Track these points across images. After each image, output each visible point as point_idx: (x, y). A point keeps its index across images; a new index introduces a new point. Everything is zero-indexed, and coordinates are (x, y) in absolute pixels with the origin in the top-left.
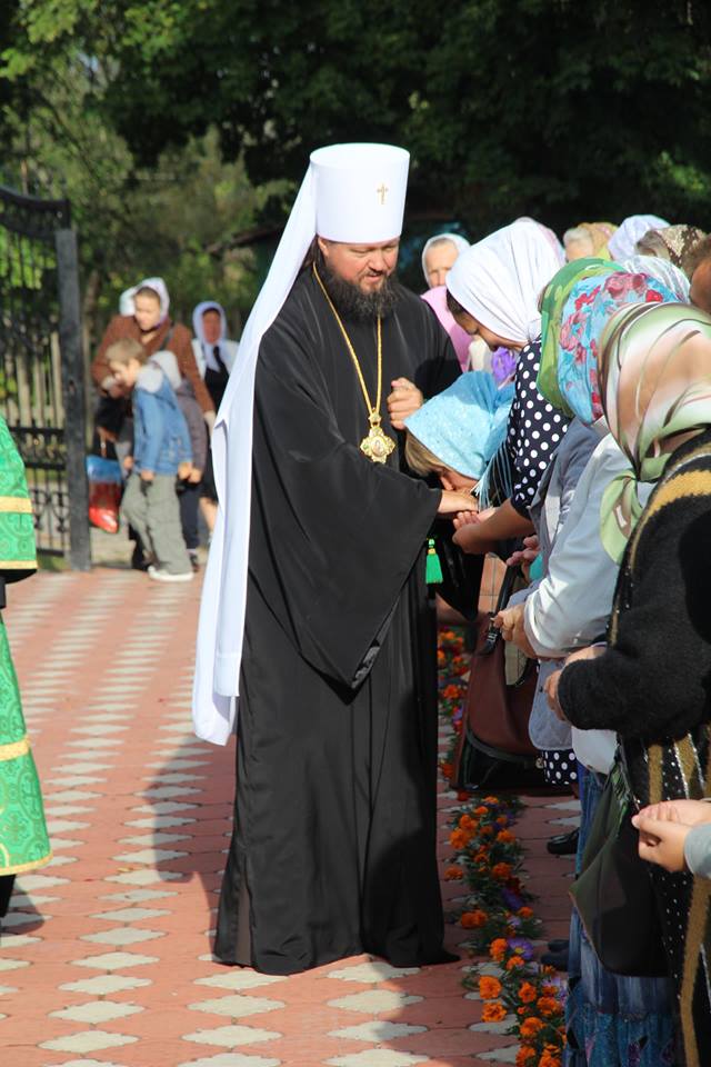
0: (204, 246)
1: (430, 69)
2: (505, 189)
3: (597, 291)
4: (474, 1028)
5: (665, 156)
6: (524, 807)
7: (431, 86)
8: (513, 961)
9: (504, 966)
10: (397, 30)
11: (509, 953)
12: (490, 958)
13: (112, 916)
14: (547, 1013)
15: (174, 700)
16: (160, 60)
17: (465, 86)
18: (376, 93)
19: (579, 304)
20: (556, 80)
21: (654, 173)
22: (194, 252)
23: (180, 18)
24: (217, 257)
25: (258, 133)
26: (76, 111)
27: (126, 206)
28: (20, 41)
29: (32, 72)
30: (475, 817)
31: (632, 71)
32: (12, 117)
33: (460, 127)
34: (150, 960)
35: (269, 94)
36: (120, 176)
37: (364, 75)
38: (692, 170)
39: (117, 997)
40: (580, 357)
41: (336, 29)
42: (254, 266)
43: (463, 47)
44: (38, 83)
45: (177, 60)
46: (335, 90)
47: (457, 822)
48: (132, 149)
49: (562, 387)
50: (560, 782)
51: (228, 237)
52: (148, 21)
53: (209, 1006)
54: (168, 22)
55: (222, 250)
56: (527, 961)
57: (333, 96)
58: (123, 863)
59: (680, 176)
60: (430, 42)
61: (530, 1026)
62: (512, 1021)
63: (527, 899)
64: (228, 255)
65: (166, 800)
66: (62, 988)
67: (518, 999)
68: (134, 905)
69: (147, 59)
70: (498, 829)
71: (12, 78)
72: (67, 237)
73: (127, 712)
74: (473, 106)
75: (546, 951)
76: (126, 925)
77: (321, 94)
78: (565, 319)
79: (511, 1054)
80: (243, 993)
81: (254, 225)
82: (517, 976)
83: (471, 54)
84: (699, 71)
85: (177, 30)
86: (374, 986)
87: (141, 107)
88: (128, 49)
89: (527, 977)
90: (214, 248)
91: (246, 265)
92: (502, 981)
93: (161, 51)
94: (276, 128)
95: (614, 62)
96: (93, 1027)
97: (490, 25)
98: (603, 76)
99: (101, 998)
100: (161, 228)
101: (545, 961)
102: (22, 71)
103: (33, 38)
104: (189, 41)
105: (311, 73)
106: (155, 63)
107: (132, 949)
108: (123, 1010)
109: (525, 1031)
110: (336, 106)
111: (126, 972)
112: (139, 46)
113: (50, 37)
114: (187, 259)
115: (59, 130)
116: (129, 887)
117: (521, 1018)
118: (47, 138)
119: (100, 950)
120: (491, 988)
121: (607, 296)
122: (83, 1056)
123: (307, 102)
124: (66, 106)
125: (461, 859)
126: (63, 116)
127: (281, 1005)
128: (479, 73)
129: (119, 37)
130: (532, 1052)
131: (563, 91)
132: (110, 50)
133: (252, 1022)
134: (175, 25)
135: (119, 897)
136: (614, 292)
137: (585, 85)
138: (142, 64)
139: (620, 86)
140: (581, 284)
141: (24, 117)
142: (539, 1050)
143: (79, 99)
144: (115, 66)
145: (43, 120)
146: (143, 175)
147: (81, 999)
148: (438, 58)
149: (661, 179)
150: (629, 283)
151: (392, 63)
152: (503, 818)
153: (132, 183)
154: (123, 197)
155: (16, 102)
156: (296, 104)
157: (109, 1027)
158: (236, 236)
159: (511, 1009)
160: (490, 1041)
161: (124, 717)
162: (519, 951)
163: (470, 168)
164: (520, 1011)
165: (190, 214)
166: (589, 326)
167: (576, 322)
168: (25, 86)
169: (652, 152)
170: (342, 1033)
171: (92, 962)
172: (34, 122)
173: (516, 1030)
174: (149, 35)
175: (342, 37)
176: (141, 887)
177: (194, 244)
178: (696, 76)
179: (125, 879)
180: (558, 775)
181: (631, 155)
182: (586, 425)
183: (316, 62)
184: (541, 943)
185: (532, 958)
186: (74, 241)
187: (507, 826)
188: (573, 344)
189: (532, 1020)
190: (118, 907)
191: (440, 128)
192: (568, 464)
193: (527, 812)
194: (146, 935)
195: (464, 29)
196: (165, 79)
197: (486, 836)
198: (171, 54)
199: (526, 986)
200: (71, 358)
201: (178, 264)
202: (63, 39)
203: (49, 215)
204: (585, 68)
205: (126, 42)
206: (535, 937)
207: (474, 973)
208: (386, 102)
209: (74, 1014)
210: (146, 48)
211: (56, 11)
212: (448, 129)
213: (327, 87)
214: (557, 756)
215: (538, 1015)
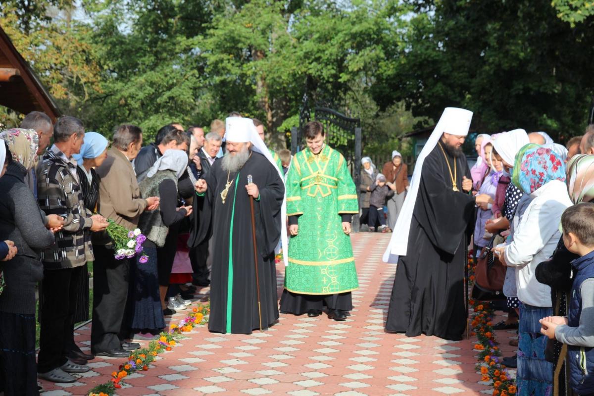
0: (396, 136)
1: (473, 85)
2: (493, 123)
3: (533, 153)
4: (479, 382)
5: (545, 116)
6: (495, 315)
7: (472, 90)
8: (491, 363)
9: (489, 364)
10: (462, 72)
11: (490, 360)
12: (484, 362)
13: (365, 338)
14: (503, 380)
15: (385, 274)
16: (389, 78)
17: (483, 91)
18: (454, 91)
19: (527, 157)
20: (512, 90)
21: (541, 121)
22: (393, 138)
23: (395, 66)
24: (400, 140)
25: (417, 102)
26: (361, 93)
27: (374, 122)
28: (346, 70)
29: (349, 80)
30: (480, 317)
31: (536, 89)
32: (342, 94)
33: (480, 104)
34: (377, 353)
35: (421, 90)
36: (373, 113)
37: (451, 86)
38: (553, 120)
39: (367, 364)
40: (527, 174)
41: (443, 71)
42: (412, 143)
43: (483, 79)
44: (349, 84)
45: (394, 78)
46: (442, 90)
47: (474, 318)
48: (377, 105)
49: (521, 183)
50: (511, 307)
51: (404, 133)
52: (386, 66)
53: (395, 369)
54: (392, 67)
55: (402, 137)
56: (496, 363)
57: (441, 92)
58: (368, 323)
59: (549, 122)
60: (473, 76)
61: (498, 384)
62: (491, 381)
63: (496, 344)
64: (404, 139)
65: (382, 304)
66: (350, 359)
67: (493, 375)
68: (372, 336)
69: (385, 77)
70: (487, 322)
71: (342, 82)
72: (358, 130)
73: (370, 276)
74: (485, 97)
75: (502, 360)
76: (370, 342)
77: (437, 91)
78: (523, 161)
79: (491, 392)
80: (406, 366)
81: (413, 130)
82: (494, 368)
83: (485, 81)
84: (557, 90)
85: (394, 70)
86: (447, 367)
87: (381, 92)
88: (379, 75)
89: (496, 368)
90: (399, 137)
91: (409, 143)
92: (488, 369)
93: (389, 75)
94: (422, 101)
95: (531, 85)
96: (359, 372)
97: (492, 72)
98: (527, 90)
99: (362, 363)
100: (383, 130)
101: (502, 364)
102: (346, 80)
103: (350, 70)
104: (398, 73)
105: (435, 84)
106: (387, 79)
107: (372, 349)
108: (368, 367)
109: (495, 385)
110: (442, 95)
111: (369, 356)
112: (382, 74)
113: (356, 70)
114: (390, 140)
115: (355, 98)
116: (370, 330)
117: (494, 381)
118: (351, 100)
119: (361, 349)
120: (485, 370)
121: (537, 155)
122: (356, 381)
123: (433, 93)
124: (358, 91)
125: (475, 330)
126: (357, 94)
127: (418, 370)
128: (487, 87)
129: (376, 71)
130: (498, 392)
131: (514, 94)
132: (373, 75)
133: (409, 375)
134: (394, 68)
135: (367, 333)
136: (539, 154)
137: (521, 92)
138: (383, 79)
139: (532, 93)
140: (528, 151)
141: (345, 94)
142: (500, 391)
143: (362, 89)
144: (374, 79)
145: (350, 95)
146: (380, 114)
147: (356, 363)
148: (475, 81)
149: (543, 122)
150: (545, 152)
151: (460, 82)
152: (489, 318)
153: (377, 116)
154: (373, 119)
155: (343, 89)
156: (429, 93)
157: (364, 372)
158: (406, 133)
159: (491, 378)
160: (484, 387)
161: (369, 278)
162: (494, 360)
163: (483, 116)
164: (494, 378)
165: (392, 127)
166: (531, 164)
167: (526, 162)
168: (346, 84)
169: (541, 114)
170: (437, 381)
171: (358, 352)
172: (348, 96)
173: (493, 384)
174: (385, 71)
175: (445, 74)
176: (374, 331)
177: (393, 135)
178: (556, 91)
179: (369, 327)
180: (510, 305)
181: (534, 114)
182: (528, 195)
183: (436, 81)
184: (501, 358)
185: (498, 363)
186: (360, 132)
187: (490, 320)
188: (526, 169)
189: (498, 382)
190: (367, 336)
191: (474, 103)
192: (522, 206)
193: (496, 317)
194: (375, 345)
195: (483, 73)
196: (390, 85)
197: (484, 323)
198: (392, 77)
199: (497, 371)
200: (357, 167)
201: (388, 141)
202: (359, 70)
203: (353, 123)
204: (521, 87)
205: (378, 72)
206: (499, 356)
207: (479, 366)
208: (457, 94)
209: (353, 367)
210: (384, 74)
211: (357, 62)
212: (477, 104)
213: (440, 89)
214: (511, 299)
215: (500, 380)
